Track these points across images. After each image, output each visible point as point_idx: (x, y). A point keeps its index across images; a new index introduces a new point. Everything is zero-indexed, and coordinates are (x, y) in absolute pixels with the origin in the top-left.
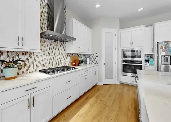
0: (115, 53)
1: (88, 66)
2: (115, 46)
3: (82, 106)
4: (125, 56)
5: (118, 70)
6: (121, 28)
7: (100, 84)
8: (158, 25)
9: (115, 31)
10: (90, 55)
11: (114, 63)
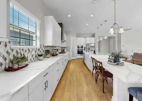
0: (75, 47)
2: (75, 44)
3: (70, 65)
4: (78, 48)
5: (76, 53)
6: (77, 37)
7: (70, 59)
8: (87, 38)
9: (75, 38)
10: (66, 47)
11: (75, 51)
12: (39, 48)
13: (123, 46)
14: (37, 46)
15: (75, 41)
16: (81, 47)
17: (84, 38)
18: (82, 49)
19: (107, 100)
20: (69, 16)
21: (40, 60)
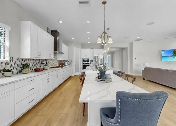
0: (80, 59)
1: (66, 67)
2: (80, 56)
4: (83, 61)
5: (81, 67)
6: (82, 48)
7: (73, 75)
8: (94, 49)
9: (80, 49)
10: (67, 61)
11: (79, 64)
12: (9, 61)
13: (136, 59)
14: (6, 59)
15: (80, 53)
16: (87, 60)
17: (91, 49)
18: (88, 63)
19: (82, 124)
20: (61, 22)
21: (6, 77)
